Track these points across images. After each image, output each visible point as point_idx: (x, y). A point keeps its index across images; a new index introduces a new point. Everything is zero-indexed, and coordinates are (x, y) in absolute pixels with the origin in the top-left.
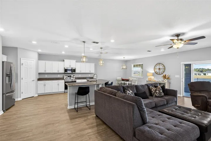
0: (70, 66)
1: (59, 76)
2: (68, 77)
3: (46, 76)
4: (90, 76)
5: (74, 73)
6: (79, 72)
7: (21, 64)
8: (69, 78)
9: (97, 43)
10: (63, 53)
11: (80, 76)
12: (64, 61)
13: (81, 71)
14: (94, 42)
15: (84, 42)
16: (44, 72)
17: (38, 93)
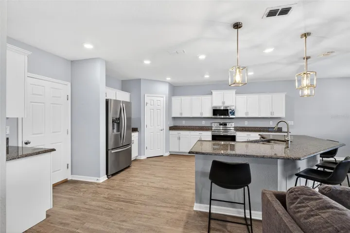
0: (223, 103)
1: (204, 123)
2: (221, 124)
3: (184, 123)
4: (271, 124)
5: (231, 117)
6: (244, 116)
7: (145, 104)
8: (221, 127)
9: (285, 11)
10: (207, 76)
11: (246, 124)
12: (211, 94)
13: (247, 113)
14: (272, 13)
15: (237, 26)
16: (180, 116)
17: (170, 150)
